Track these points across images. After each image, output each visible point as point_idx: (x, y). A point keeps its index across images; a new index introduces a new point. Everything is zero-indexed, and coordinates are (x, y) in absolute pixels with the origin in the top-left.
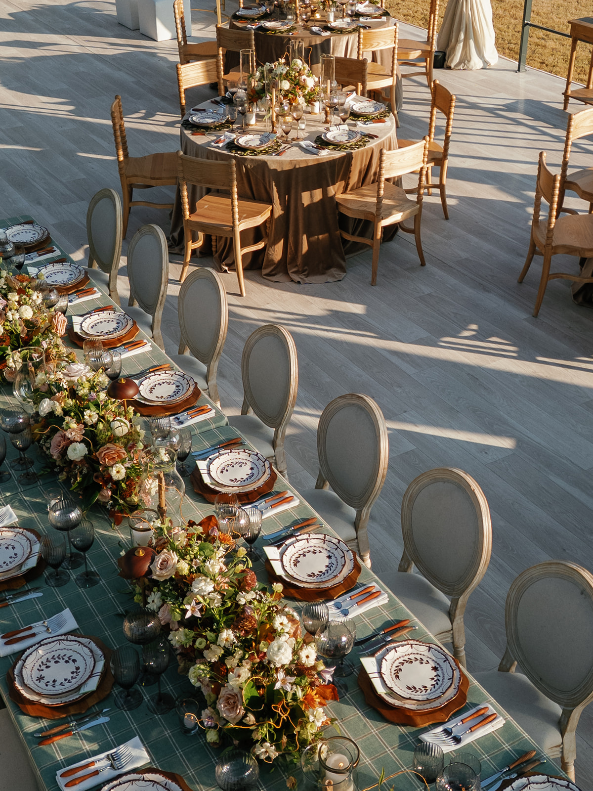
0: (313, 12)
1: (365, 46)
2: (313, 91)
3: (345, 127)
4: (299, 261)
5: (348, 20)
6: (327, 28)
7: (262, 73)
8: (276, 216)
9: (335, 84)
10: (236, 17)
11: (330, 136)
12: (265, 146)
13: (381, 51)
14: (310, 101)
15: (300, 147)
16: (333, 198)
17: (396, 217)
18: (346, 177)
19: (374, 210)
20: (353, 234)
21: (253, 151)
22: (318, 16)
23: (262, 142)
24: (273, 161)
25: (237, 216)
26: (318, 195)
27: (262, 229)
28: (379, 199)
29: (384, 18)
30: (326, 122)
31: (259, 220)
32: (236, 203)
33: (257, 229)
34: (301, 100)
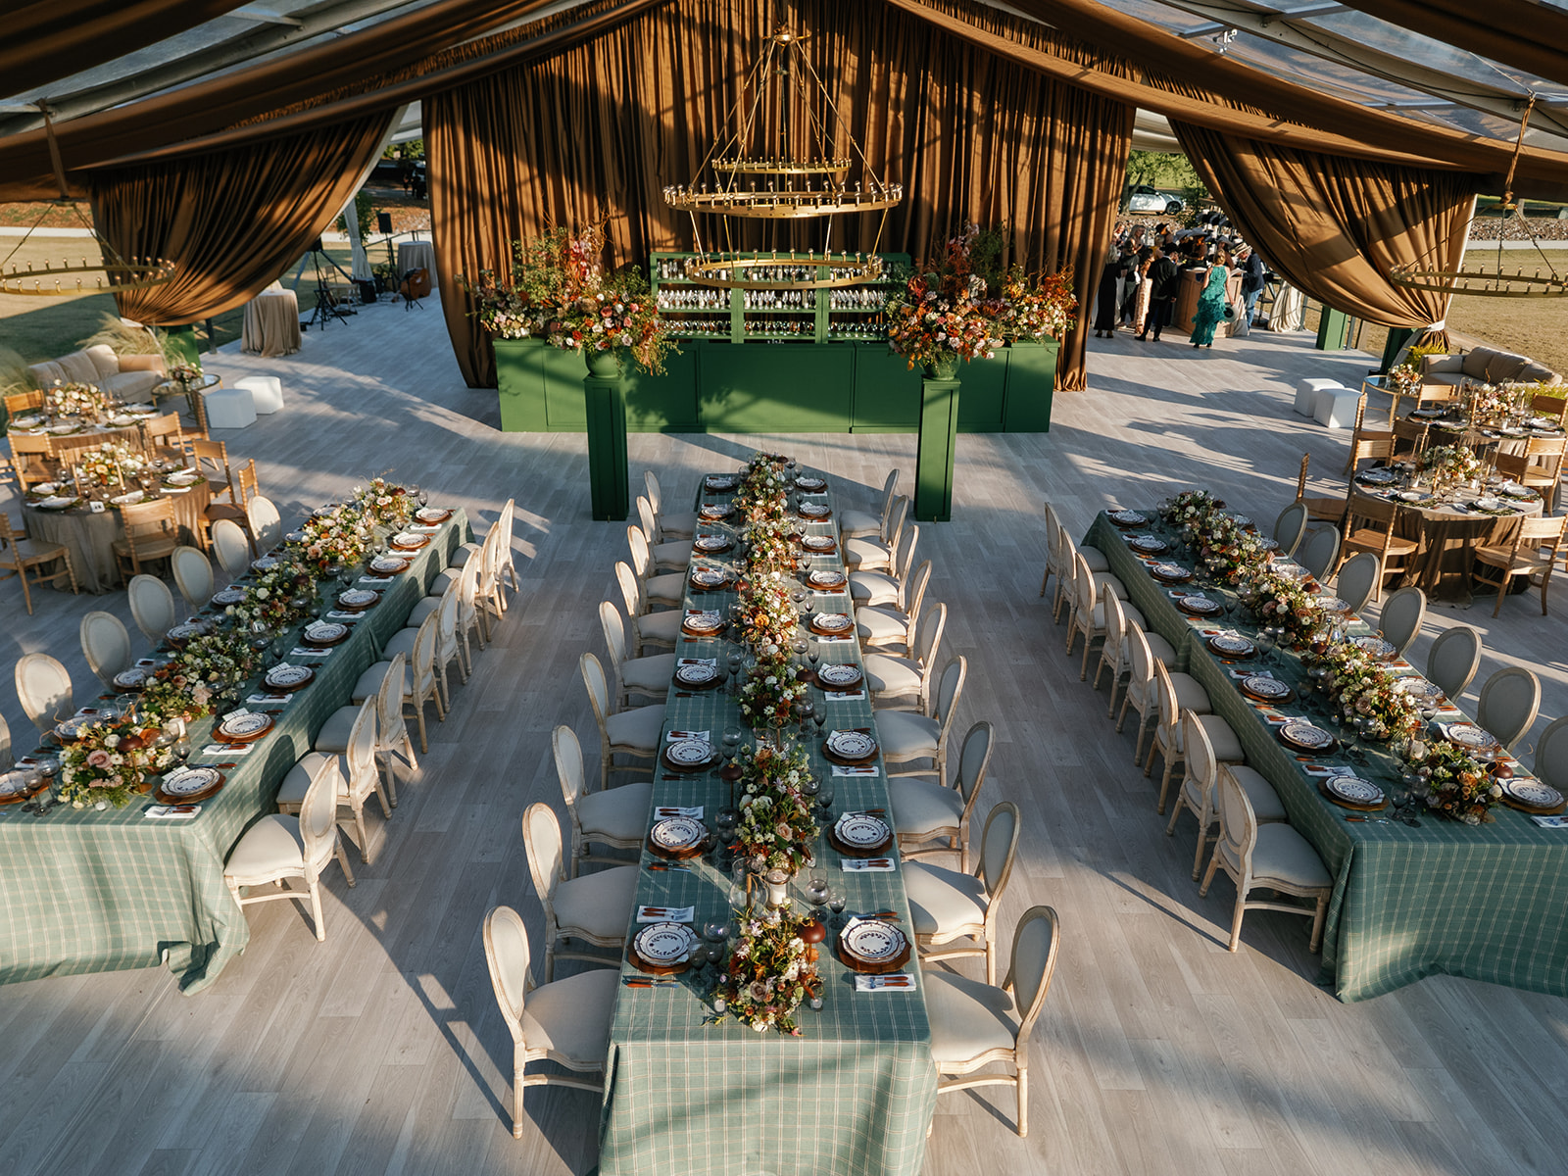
0: (1487, 419)
1: (1531, 450)
2: (1473, 471)
3: (1497, 500)
4: (1431, 589)
5: (1521, 429)
6: (1497, 433)
7: (1432, 453)
8: (1420, 553)
9: (1494, 469)
10: (1413, 415)
11: (1480, 503)
12: (1422, 502)
13: (1548, 457)
14: (1469, 477)
15: (1453, 507)
16: (1473, 548)
17: (1525, 571)
18: (1488, 535)
19: (1507, 562)
20: (1486, 578)
21: (1412, 503)
22: (1491, 423)
23: (1421, 498)
24: (1428, 513)
25: (1388, 543)
26: (1459, 543)
27: (1405, 559)
28: (1514, 554)
29: (1558, 433)
30: (1480, 495)
31: (1405, 551)
32: (1389, 538)
33: (1401, 557)
34: (1461, 476)
